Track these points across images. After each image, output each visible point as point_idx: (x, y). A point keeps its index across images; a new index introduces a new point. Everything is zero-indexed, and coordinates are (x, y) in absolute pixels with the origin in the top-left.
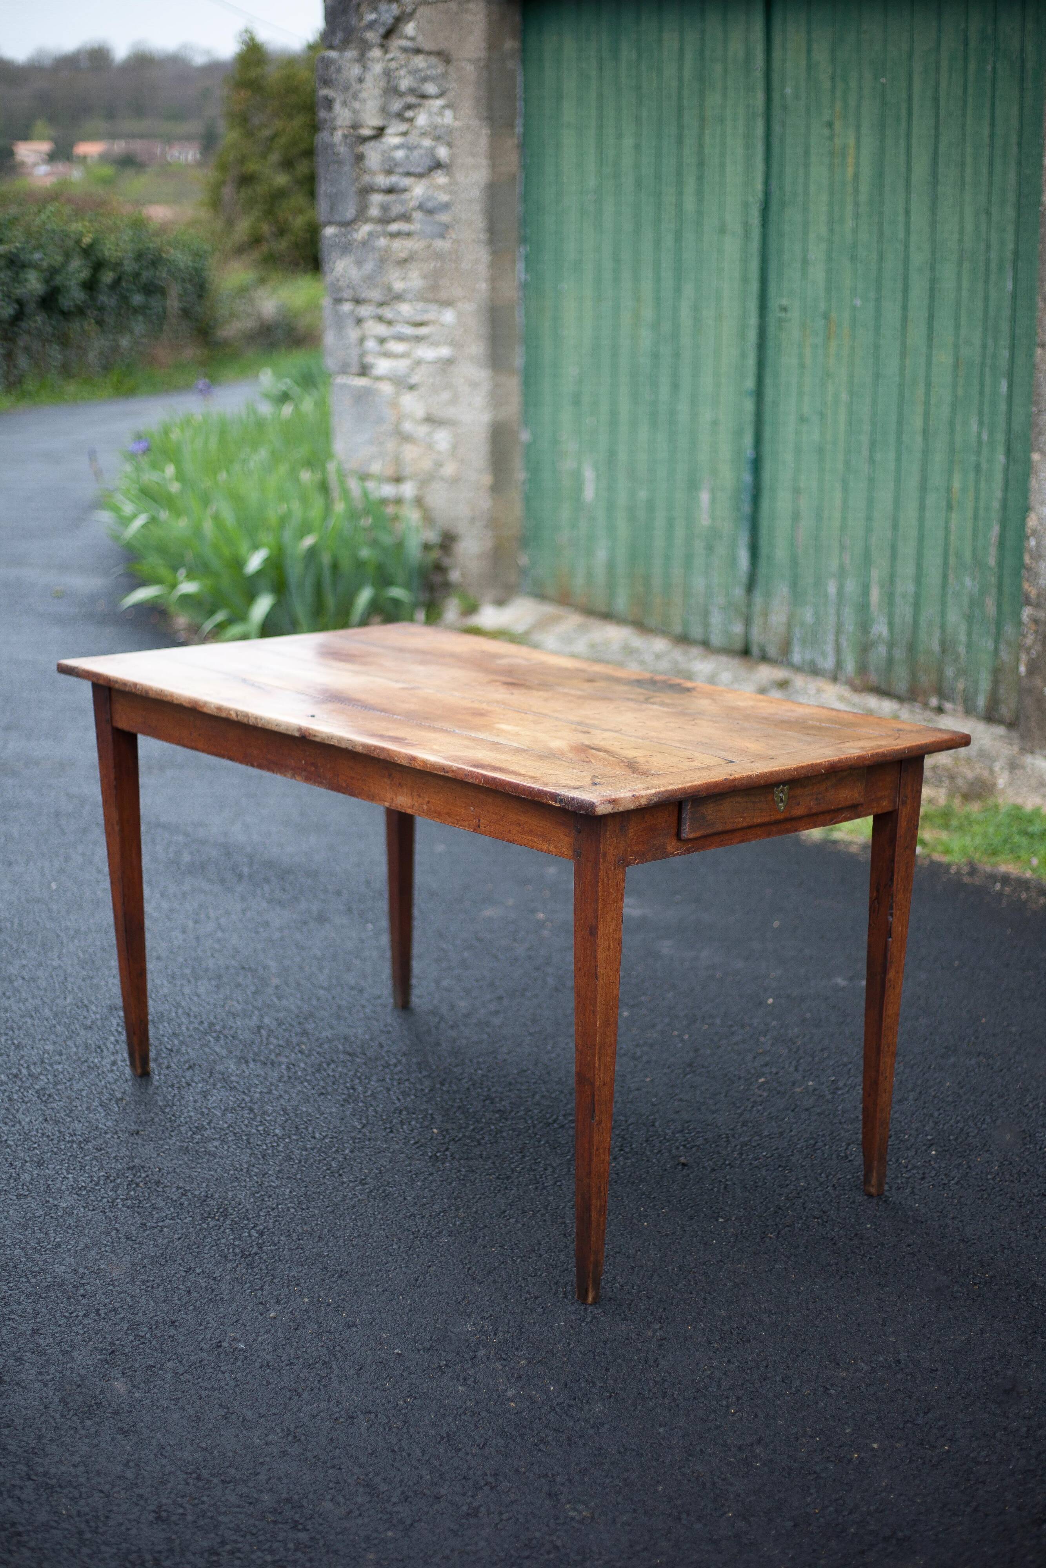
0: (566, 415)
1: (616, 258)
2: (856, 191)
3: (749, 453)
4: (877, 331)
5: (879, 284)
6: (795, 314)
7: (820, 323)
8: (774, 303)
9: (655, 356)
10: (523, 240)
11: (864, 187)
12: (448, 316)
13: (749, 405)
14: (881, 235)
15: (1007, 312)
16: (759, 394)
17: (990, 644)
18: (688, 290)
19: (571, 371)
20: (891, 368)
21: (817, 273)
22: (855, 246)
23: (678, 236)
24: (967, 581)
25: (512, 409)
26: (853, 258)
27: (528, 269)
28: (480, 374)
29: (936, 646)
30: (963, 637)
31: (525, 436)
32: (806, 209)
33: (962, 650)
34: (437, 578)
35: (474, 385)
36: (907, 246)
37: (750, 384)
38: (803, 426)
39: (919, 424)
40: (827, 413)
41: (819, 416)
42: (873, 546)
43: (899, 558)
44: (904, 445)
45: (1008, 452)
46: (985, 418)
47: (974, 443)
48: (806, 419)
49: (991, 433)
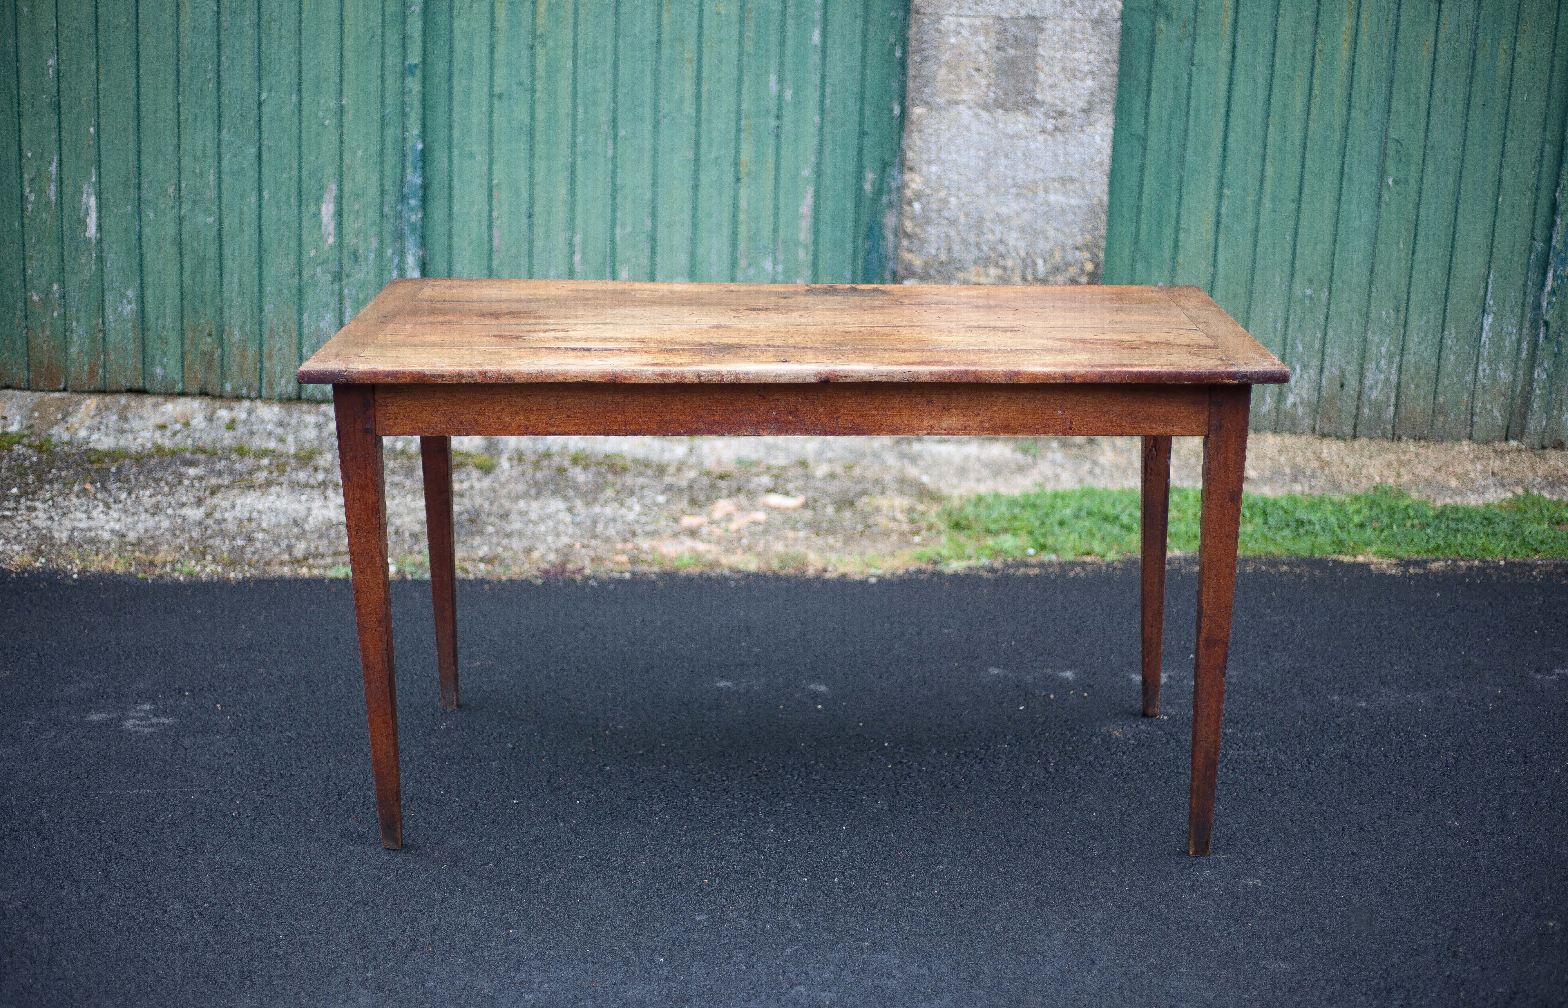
3: (417, 144)
13: (413, 84)
24: (768, 265)
38: (497, 104)
39: (688, 89)
40: (538, 86)
41: (526, 91)
42: (618, 239)
43: (660, 250)
44: (662, 113)
45: (822, 111)
46: (787, 74)
47: (773, 104)
48: (500, 96)
49: (797, 90)
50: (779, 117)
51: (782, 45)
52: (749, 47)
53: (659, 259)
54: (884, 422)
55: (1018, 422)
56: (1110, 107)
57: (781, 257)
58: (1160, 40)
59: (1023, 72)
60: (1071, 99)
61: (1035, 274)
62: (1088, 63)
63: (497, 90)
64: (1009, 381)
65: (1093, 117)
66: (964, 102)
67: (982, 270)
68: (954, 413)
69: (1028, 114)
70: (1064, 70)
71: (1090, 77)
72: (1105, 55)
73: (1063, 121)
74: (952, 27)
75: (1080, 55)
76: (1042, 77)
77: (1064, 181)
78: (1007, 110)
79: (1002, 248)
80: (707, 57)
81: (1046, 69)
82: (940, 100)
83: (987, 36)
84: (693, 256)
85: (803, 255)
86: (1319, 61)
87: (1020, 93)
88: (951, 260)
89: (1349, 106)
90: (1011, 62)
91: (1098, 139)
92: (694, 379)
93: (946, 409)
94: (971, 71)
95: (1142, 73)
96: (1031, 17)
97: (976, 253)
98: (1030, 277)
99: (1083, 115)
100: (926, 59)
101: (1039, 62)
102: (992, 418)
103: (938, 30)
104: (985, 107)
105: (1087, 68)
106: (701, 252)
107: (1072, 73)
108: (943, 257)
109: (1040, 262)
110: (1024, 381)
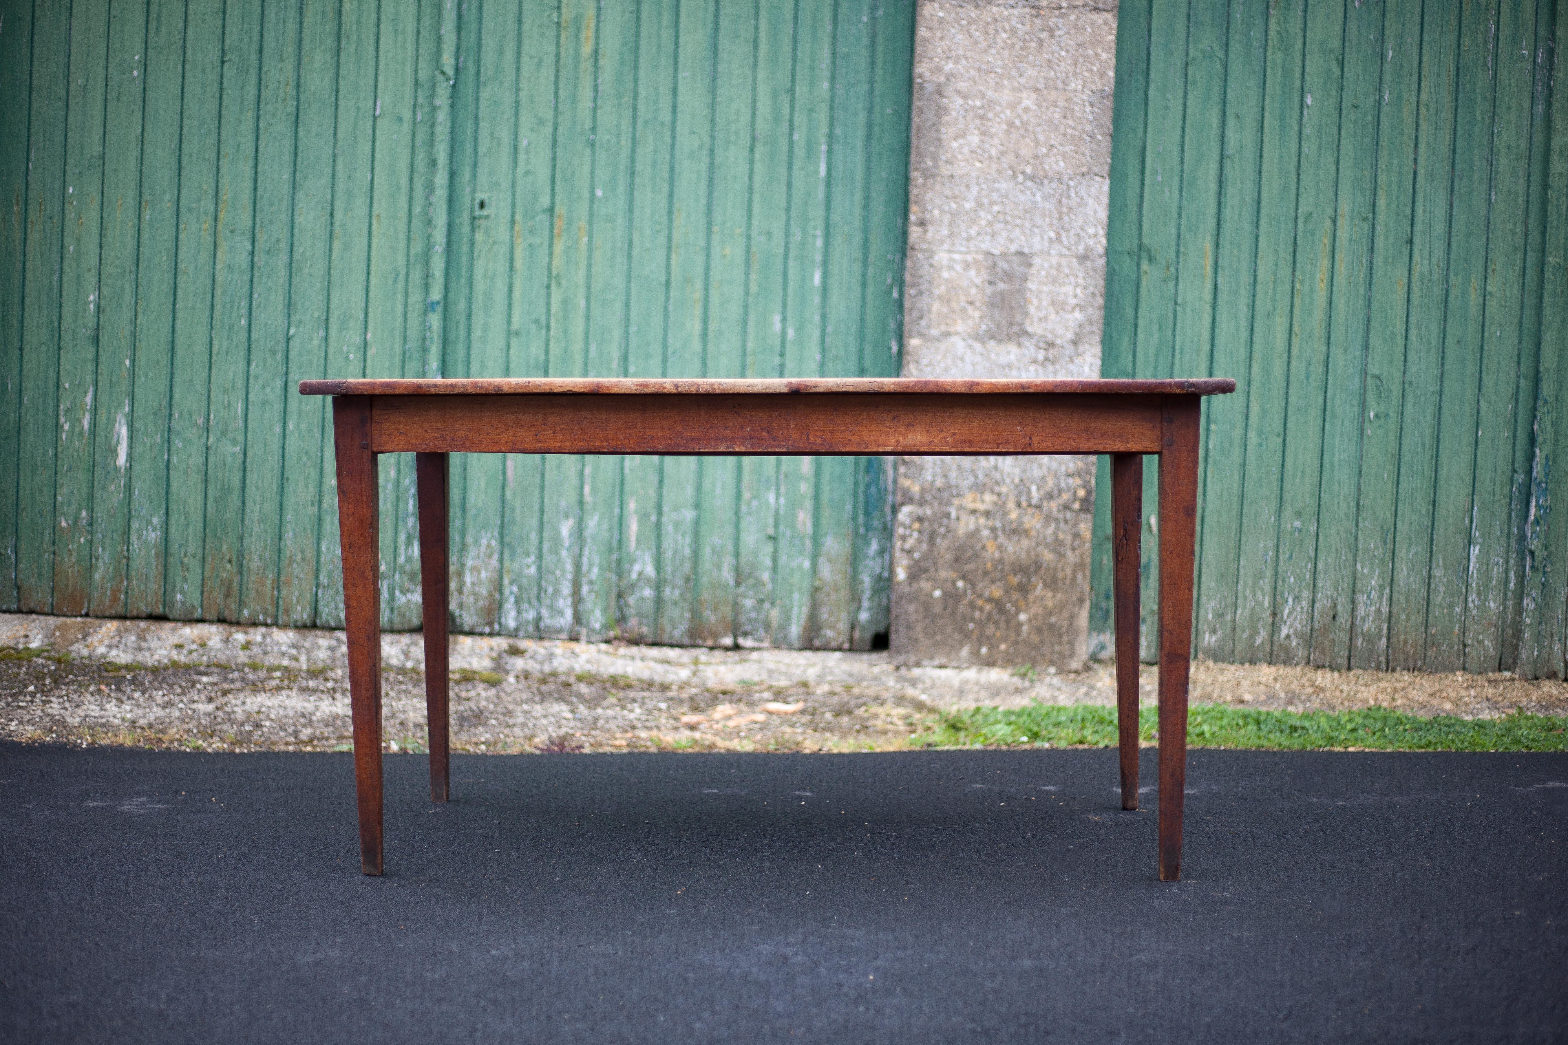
2: (596, 67)
4: (629, 225)
5: (631, 173)
6: (496, 210)
7: (540, 220)
11: (609, 63)
15: (819, 197)
16: (445, 307)
17: (807, 564)
20: (650, 265)
21: (535, 161)
22: (593, 129)
24: (771, 498)
26: (592, 144)
29: (728, 576)
30: (768, 562)
32: (517, 88)
33: (765, 576)
36: (673, 130)
38: (513, 341)
39: (696, 327)
40: (553, 324)
41: (541, 328)
42: (626, 471)
43: (667, 481)
44: (670, 350)
45: (823, 349)
46: (790, 314)
47: (776, 342)
48: (517, 333)
49: (799, 330)
50: (782, 355)
51: (785, 286)
52: (754, 288)
53: (666, 491)
54: (852, 438)
55: (980, 438)
56: (1097, 338)
57: (783, 489)
58: (1145, 281)
59: (1013, 304)
60: (1060, 331)
61: (1029, 500)
62: (1075, 296)
63: (514, 327)
64: (969, 391)
65: (1081, 349)
66: (958, 333)
67: (978, 497)
68: (919, 429)
69: (1019, 344)
70: (1053, 303)
71: (1077, 309)
72: (1091, 289)
73: (1053, 352)
74: (945, 262)
75: (1068, 289)
76: (1032, 309)
78: (999, 341)
79: (997, 475)
80: (714, 297)
81: (1035, 302)
82: (935, 332)
83: (979, 270)
84: (699, 488)
85: (805, 488)
86: (1297, 300)
87: (1011, 325)
88: (947, 487)
89: (1329, 343)
90: (1003, 295)
91: (1087, 369)
92: (672, 390)
93: (910, 425)
94: (964, 304)
95: (1129, 312)
96: (1020, 253)
97: (971, 479)
98: (1024, 503)
99: (1072, 347)
100: (920, 293)
101: (1029, 295)
102: (955, 434)
103: (932, 266)
104: (978, 338)
105: (1074, 302)
106: (706, 485)
107: (1060, 306)
108: (939, 483)
109: (1033, 488)
110: (983, 391)
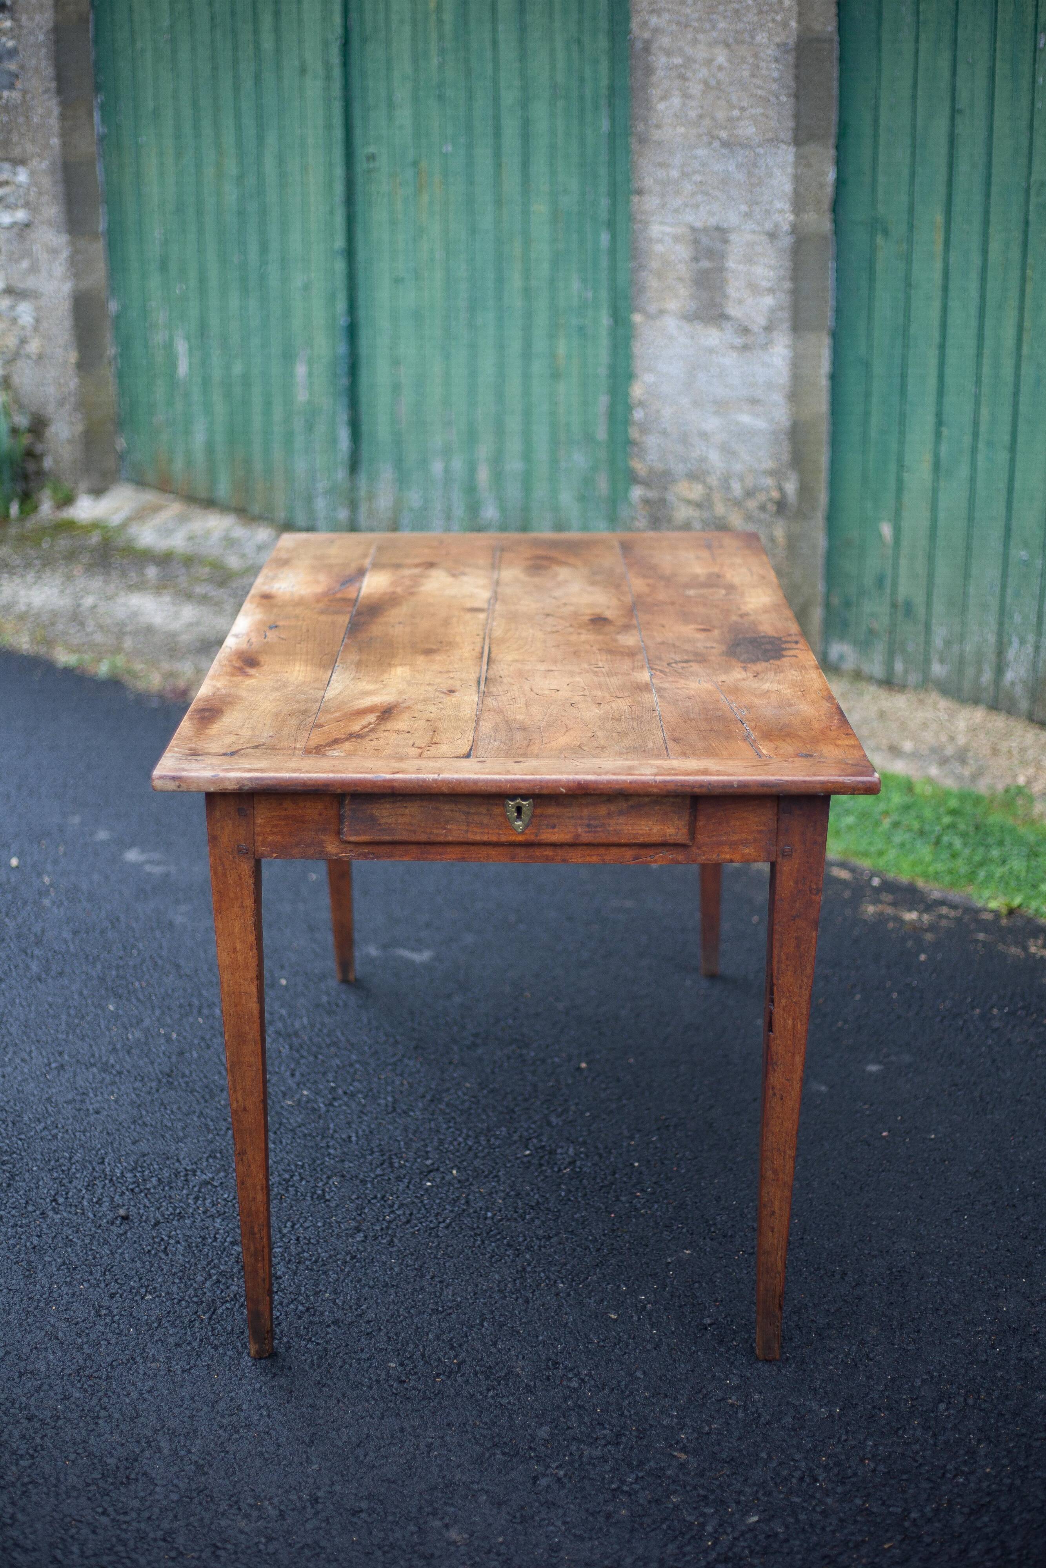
0: (155, 281)
1: (195, 104)
2: (440, 22)
3: (343, 321)
4: (470, 181)
5: (469, 128)
6: (383, 163)
7: (409, 173)
8: (362, 151)
9: (241, 213)
10: (98, 88)
11: (448, 17)
12: (22, 176)
13: (340, 266)
14: (468, 72)
15: (603, 156)
16: (350, 253)
18: (271, 138)
19: (156, 233)
20: (486, 221)
21: (404, 116)
22: (441, 84)
23: (258, 79)
24: (577, 457)
25: (98, 276)
26: (441, 98)
27: (104, 120)
28: (59, 240)
31: (113, 307)
32: (388, 45)
34: (31, 467)
35: (54, 252)
36: (496, 83)
37: (340, 243)
50: (580, 316)
59: (714, 284)
60: (755, 315)
62: (769, 278)
65: (773, 336)
66: (671, 312)
67: (691, 485)
69: (720, 328)
70: (749, 284)
71: (770, 293)
72: (781, 271)
73: (748, 339)
74: (658, 235)
75: (762, 270)
76: (730, 290)
77: (754, 401)
78: (705, 323)
79: (704, 465)
81: (734, 282)
82: (653, 308)
83: (685, 245)
86: (1029, 289)
87: (713, 306)
88: (665, 471)
90: (706, 273)
91: (779, 360)
94: (675, 280)
95: (865, 292)
96: (718, 228)
97: (686, 468)
99: (765, 334)
100: (640, 266)
101: (728, 274)
103: (648, 238)
104: (688, 318)
105: (764, 283)
107: (754, 288)
